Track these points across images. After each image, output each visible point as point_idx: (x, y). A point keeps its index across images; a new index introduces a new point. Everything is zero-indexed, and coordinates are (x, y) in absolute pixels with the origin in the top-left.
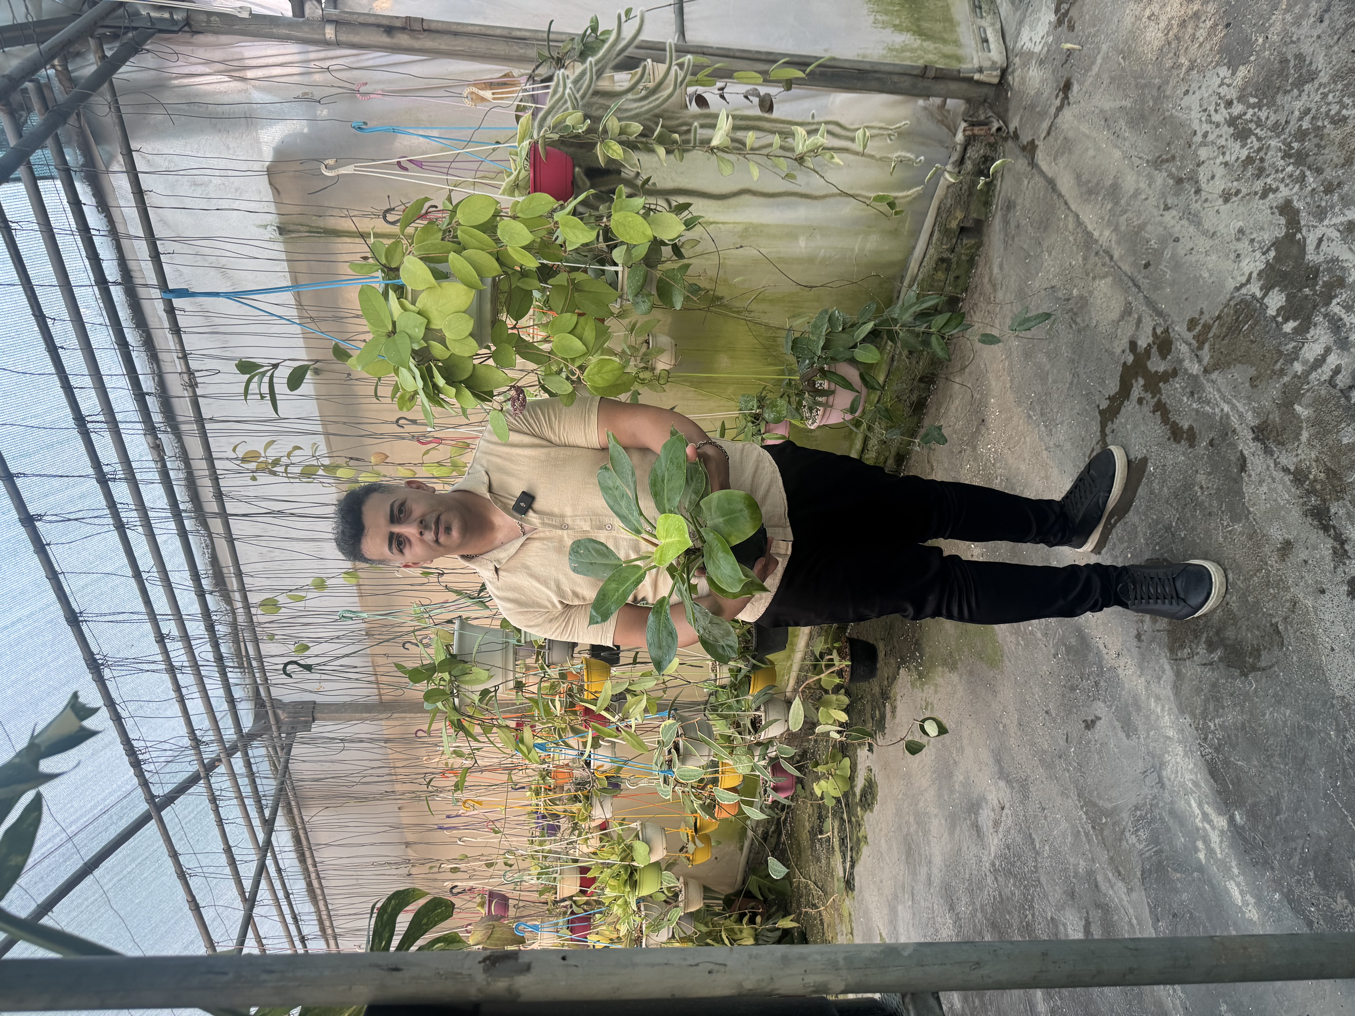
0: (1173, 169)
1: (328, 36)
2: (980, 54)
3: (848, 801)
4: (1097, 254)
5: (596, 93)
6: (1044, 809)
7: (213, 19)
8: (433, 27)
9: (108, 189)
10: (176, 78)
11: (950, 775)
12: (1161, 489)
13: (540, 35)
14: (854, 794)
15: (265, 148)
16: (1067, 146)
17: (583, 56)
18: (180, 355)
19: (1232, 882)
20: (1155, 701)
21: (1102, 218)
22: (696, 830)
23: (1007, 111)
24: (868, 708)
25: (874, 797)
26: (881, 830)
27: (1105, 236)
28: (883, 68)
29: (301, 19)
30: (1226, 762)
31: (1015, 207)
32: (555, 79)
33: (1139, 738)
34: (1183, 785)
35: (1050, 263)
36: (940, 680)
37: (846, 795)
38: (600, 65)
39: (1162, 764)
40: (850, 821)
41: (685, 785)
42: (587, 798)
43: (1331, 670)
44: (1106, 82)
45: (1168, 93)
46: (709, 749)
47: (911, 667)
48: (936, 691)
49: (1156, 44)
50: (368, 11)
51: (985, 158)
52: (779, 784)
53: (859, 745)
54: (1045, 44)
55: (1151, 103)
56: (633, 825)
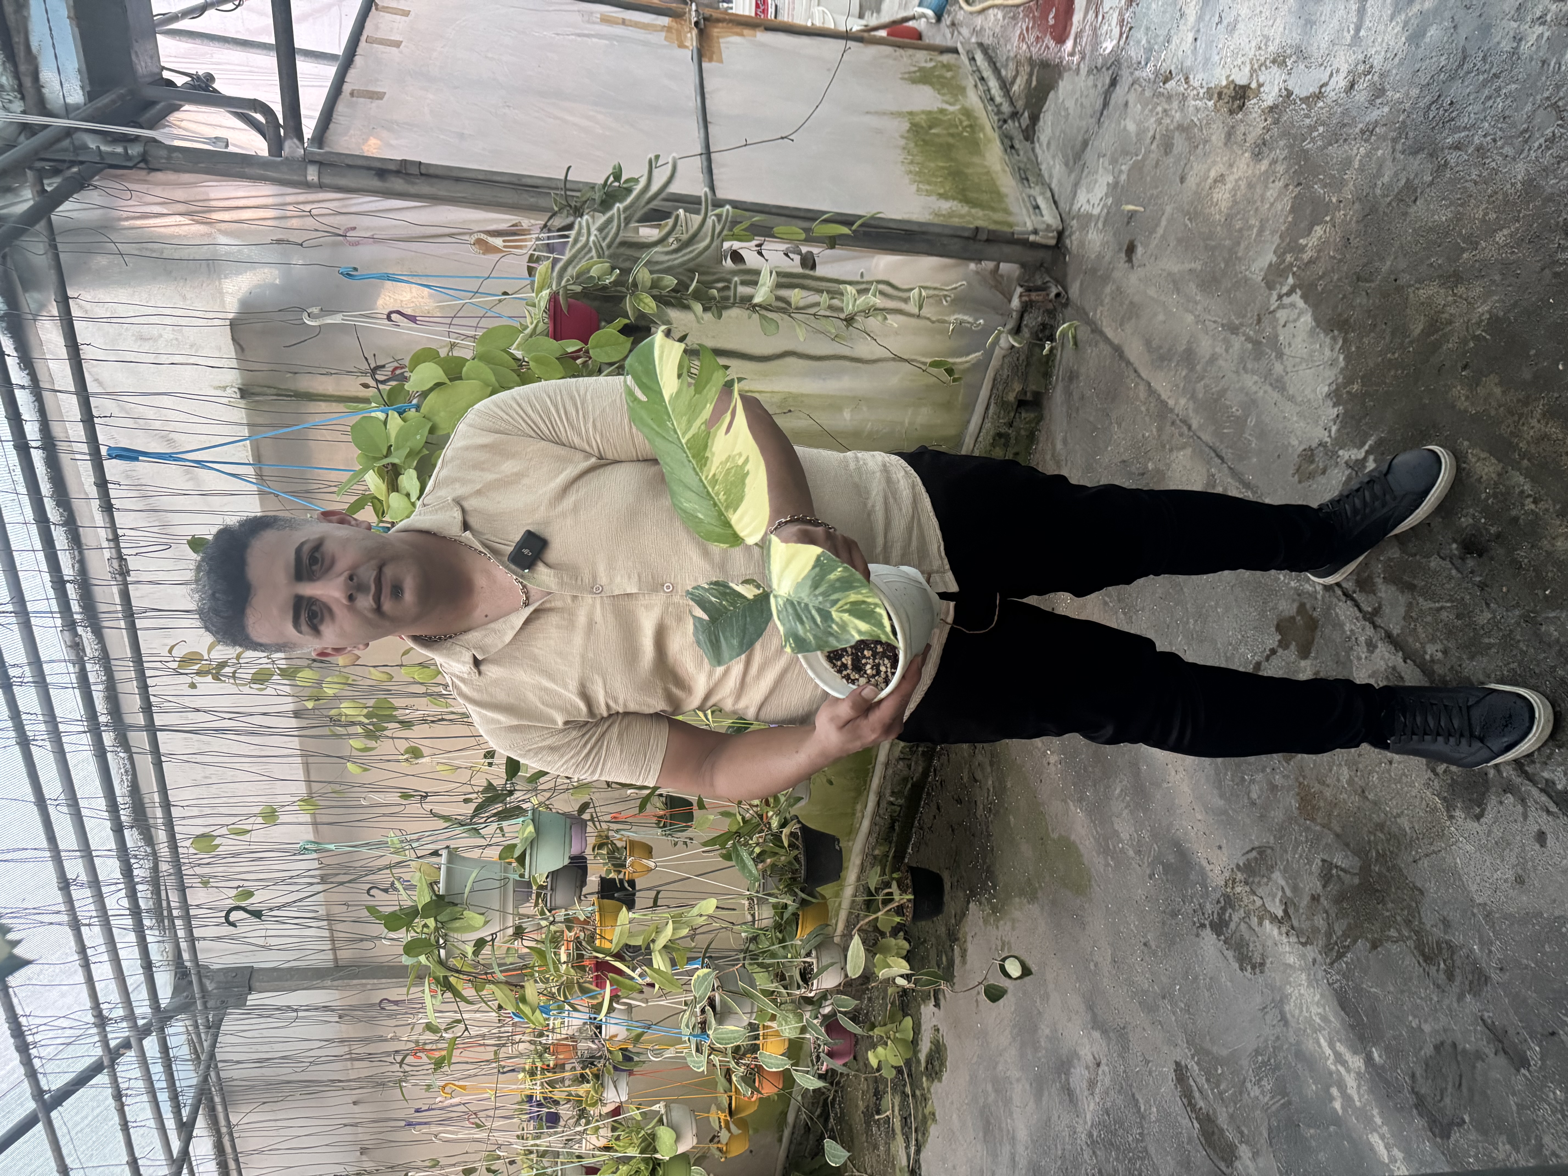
0: (1251, 333)
1: (309, 178)
2: (1033, 217)
3: (910, 1070)
4: (1173, 423)
5: (623, 244)
6: (1147, 1062)
7: (175, 155)
8: (431, 171)
9: (33, 341)
10: (127, 219)
11: (1035, 1029)
13: (554, 185)
14: (918, 1061)
15: (229, 298)
16: (1134, 311)
17: (606, 204)
18: (110, 537)
19: (1375, 1135)
20: (1271, 924)
21: (1177, 386)
22: (731, 1113)
23: (1065, 275)
24: (933, 954)
25: (942, 1064)
26: (952, 1103)
27: (1180, 404)
28: (932, 230)
29: (279, 159)
30: (1358, 990)
31: (1078, 377)
32: (576, 227)
33: (1254, 969)
34: (1309, 1021)
35: (1122, 436)
36: (1017, 914)
37: (908, 1063)
38: (628, 213)
39: (1284, 998)
40: (914, 1095)
41: (723, 1052)
42: (597, 1077)
43: (1468, 874)
44: (1173, 244)
45: (1240, 254)
46: (753, 1004)
47: (983, 900)
48: (1013, 929)
49: (1224, 205)
50: (357, 153)
51: (1044, 326)
52: (835, 1047)
53: (924, 1001)
54: (1105, 205)
55: (1223, 265)
56: (656, 1108)
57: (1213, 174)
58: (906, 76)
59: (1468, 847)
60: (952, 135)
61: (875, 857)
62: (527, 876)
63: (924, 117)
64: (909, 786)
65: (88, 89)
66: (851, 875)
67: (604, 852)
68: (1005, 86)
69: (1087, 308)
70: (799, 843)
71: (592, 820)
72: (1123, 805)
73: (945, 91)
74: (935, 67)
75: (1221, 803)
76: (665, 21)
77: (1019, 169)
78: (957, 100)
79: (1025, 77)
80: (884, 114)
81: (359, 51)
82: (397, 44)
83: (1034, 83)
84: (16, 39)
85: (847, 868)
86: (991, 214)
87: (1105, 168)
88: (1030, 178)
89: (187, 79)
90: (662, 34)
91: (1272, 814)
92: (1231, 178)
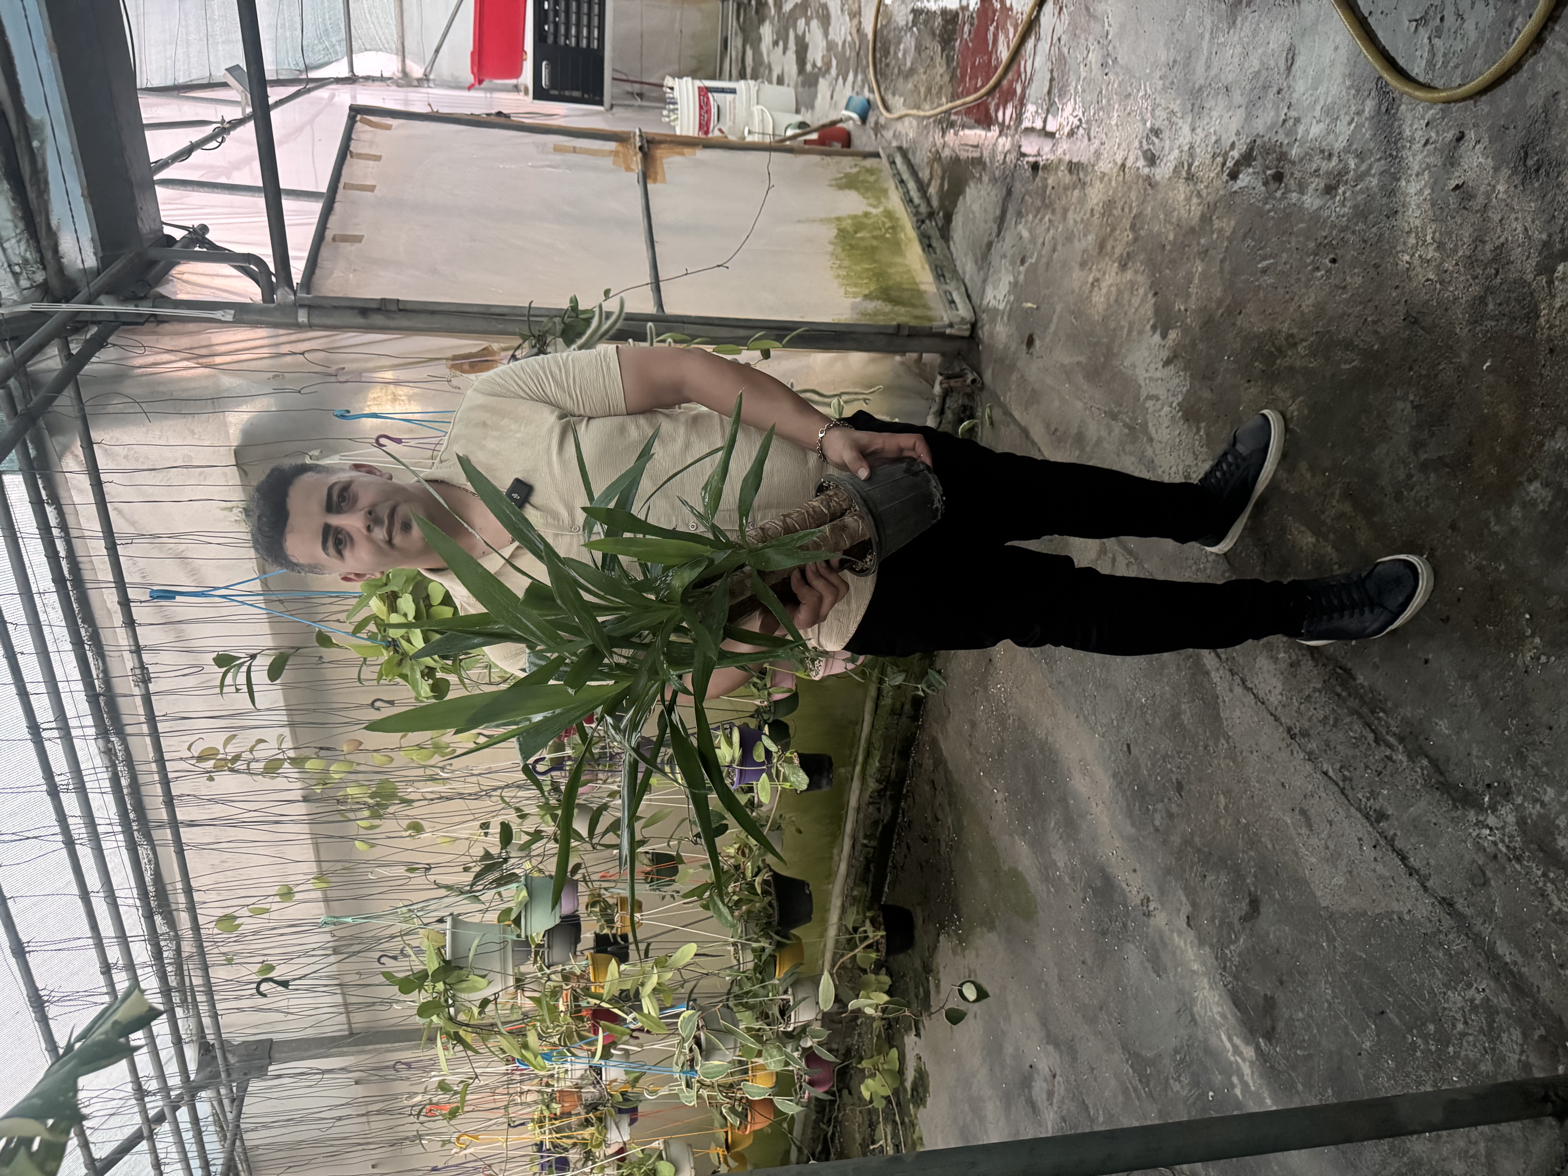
0: (1127, 420)
1: (300, 320)
2: (948, 311)
3: (899, 1099)
6: (1093, 1069)
7: (181, 308)
8: (409, 307)
10: (140, 367)
11: (1000, 1049)
12: (1154, 720)
13: (518, 312)
14: (905, 1090)
15: (231, 431)
16: (1033, 398)
18: (133, 648)
20: (1178, 936)
22: (728, 1148)
23: (979, 363)
24: (911, 986)
25: (926, 1090)
26: (936, 1126)
28: (858, 329)
29: (272, 305)
30: (1245, 989)
33: (1168, 977)
34: (1213, 1020)
36: (979, 943)
37: (896, 1092)
39: (1193, 1001)
40: (903, 1123)
41: (711, 1086)
42: (600, 1120)
43: (1314, 882)
44: (1063, 338)
45: (1115, 351)
46: (736, 1041)
47: (951, 932)
48: (977, 956)
49: (1101, 308)
50: (341, 295)
51: (964, 408)
52: (816, 1077)
53: (906, 1031)
54: (1008, 302)
55: (1102, 360)
56: (655, 1145)
57: (1090, 280)
58: (833, 183)
59: (1313, 860)
60: (875, 238)
61: (854, 898)
62: (523, 936)
63: (850, 221)
64: (880, 828)
65: (100, 255)
66: (834, 917)
67: (597, 909)
68: (922, 188)
69: (999, 392)
70: (772, 890)
71: (585, 881)
72: (1057, 837)
73: (869, 194)
74: (859, 172)
75: (1133, 830)
76: (612, 146)
77: (936, 267)
78: (880, 203)
79: (939, 181)
80: (814, 221)
81: (338, 197)
82: (372, 188)
83: (946, 187)
84: (38, 219)
85: (829, 910)
86: (911, 310)
87: (1006, 269)
88: (946, 275)
89: (184, 233)
90: (612, 158)
91: (1172, 838)
92: (1104, 285)
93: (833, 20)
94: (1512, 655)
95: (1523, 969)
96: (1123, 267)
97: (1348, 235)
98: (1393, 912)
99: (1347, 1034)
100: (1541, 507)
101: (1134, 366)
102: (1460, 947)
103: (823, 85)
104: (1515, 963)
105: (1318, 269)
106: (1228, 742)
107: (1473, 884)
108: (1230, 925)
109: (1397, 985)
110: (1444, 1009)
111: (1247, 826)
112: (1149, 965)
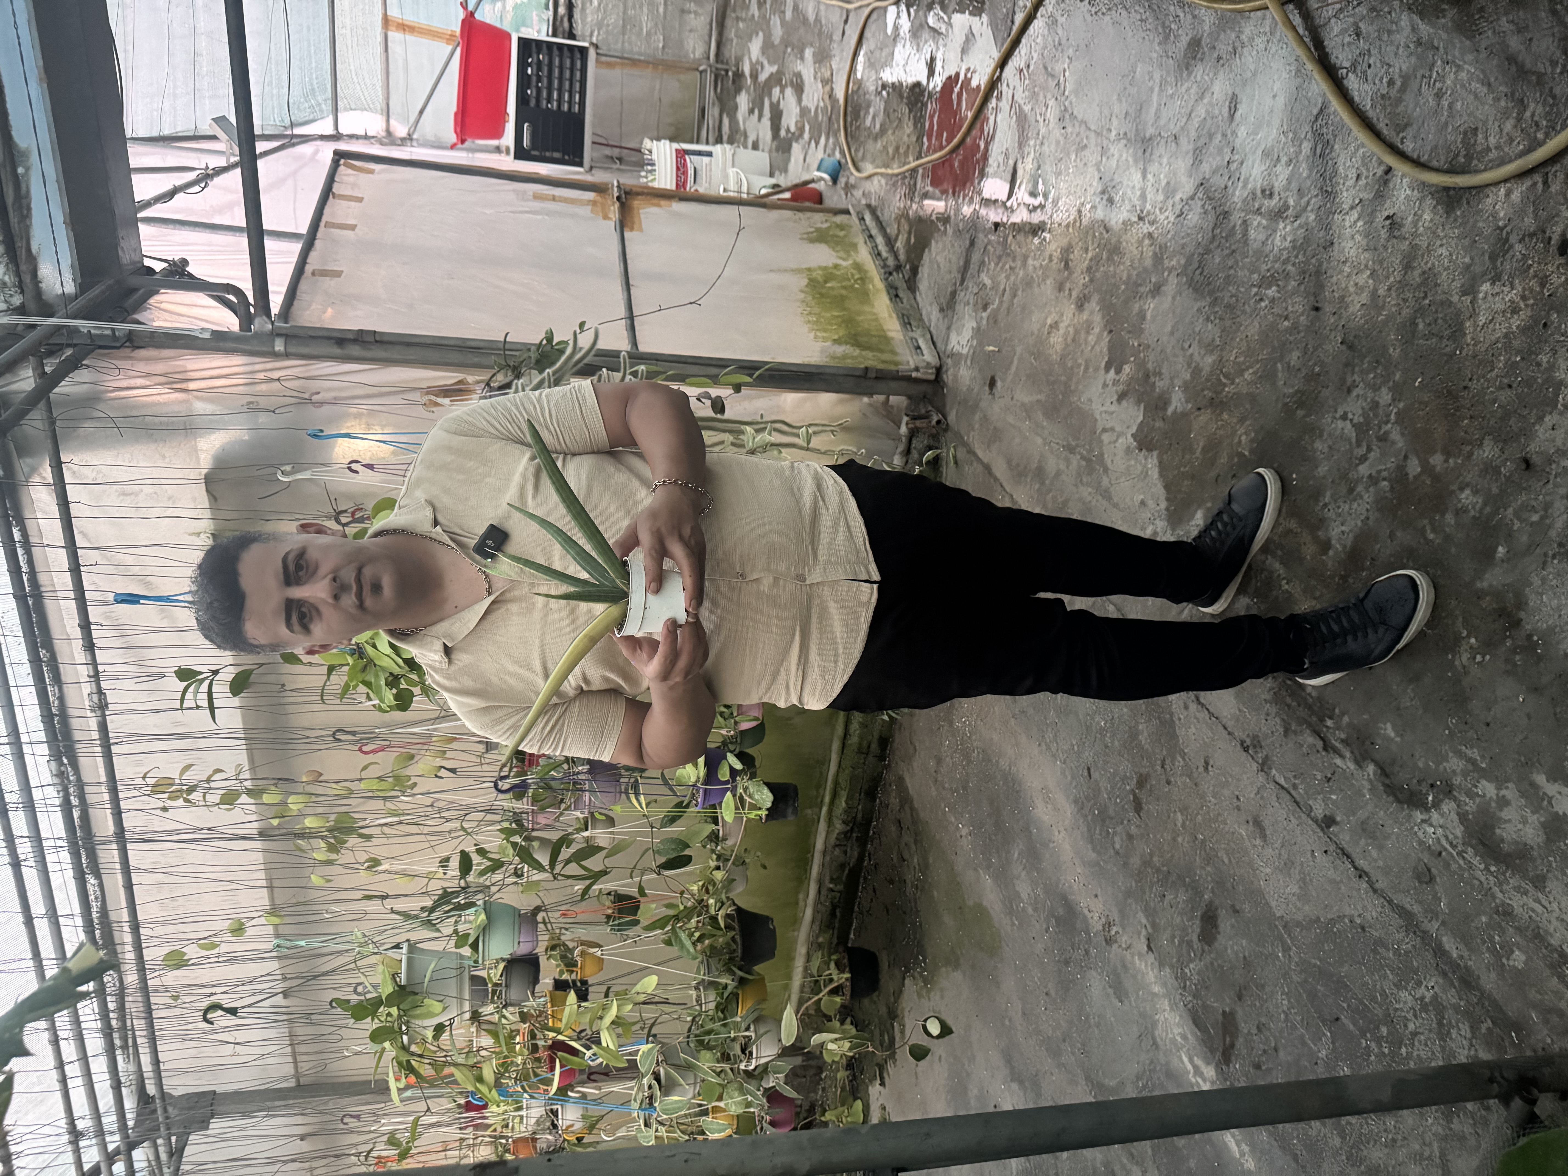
0: (1084, 452)
1: (277, 349)
2: (914, 356)
7: (157, 334)
8: (385, 339)
9: (25, 502)
10: (113, 391)
11: (964, 1089)
12: (1112, 743)
13: (494, 346)
15: (202, 456)
16: (995, 436)
17: (539, 367)
18: (92, 674)
20: (1139, 959)
23: (944, 405)
28: (828, 371)
29: (249, 334)
30: (1205, 1007)
33: (1130, 1002)
34: (1174, 1042)
36: (944, 983)
39: (1155, 1024)
41: (670, 1126)
43: (1269, 893)
44: (1024, 379)
45: (1072, 388)
46: (696, 1076)
47: (916, 975)
48: (942, 997)
49: (1059, 348)
50: (317, 325)
52: (777, 1116)
53: (870, 1081)
54: (971, 346)
55: (1060, 397)
57: (1049, 322)
58: (805, 236)
59: (1268, 870)
60: (844, 288)
61: (819, 944)
62: (480, 961)
63: (820, 272)
64: (846, 871)
65: (80, 280)
66: (799, 965)
67: (556, 953)
68: (890, 243)
69: (962, 432)
70: (735, 925)
71: (544, 922)
72: (1021, 868)
73: (838, 248)
74: (829, 227)
75: (1094, 855)
76: (590, 195)
77: (903, 315)
78: (849, 256)
79: (906, 236)
80: (786, 271)
81: (319, 235)
82: (353, 228)
83: (913, 240)
84: (19, 244)
85: (794, 958)
86: (879, 354)
87: (970, 315)
88: (912, 323)
89: (165, 265)
90: (590, 208)
91: (1132, 861)
92: (1062, 325)
93: (807, 88)
94: (1450, 656)
95: (1470, 963)
96: (1080, 307)
97: (1290, 268)
98: (1345, 916)
99: (1304, 1043)
100: (1472, 513)
101: (1090, 400)
102: (1409, 946)
103: (796, 148)
104: (1461, 957)
105: (1261, 300)
106: (1184, 760)
107: (1420, 882)
108: (1190, 944)
109: (1351, 990)
110: (1396, 1010)
111: (1203, 841)
112: (1110, 991)
